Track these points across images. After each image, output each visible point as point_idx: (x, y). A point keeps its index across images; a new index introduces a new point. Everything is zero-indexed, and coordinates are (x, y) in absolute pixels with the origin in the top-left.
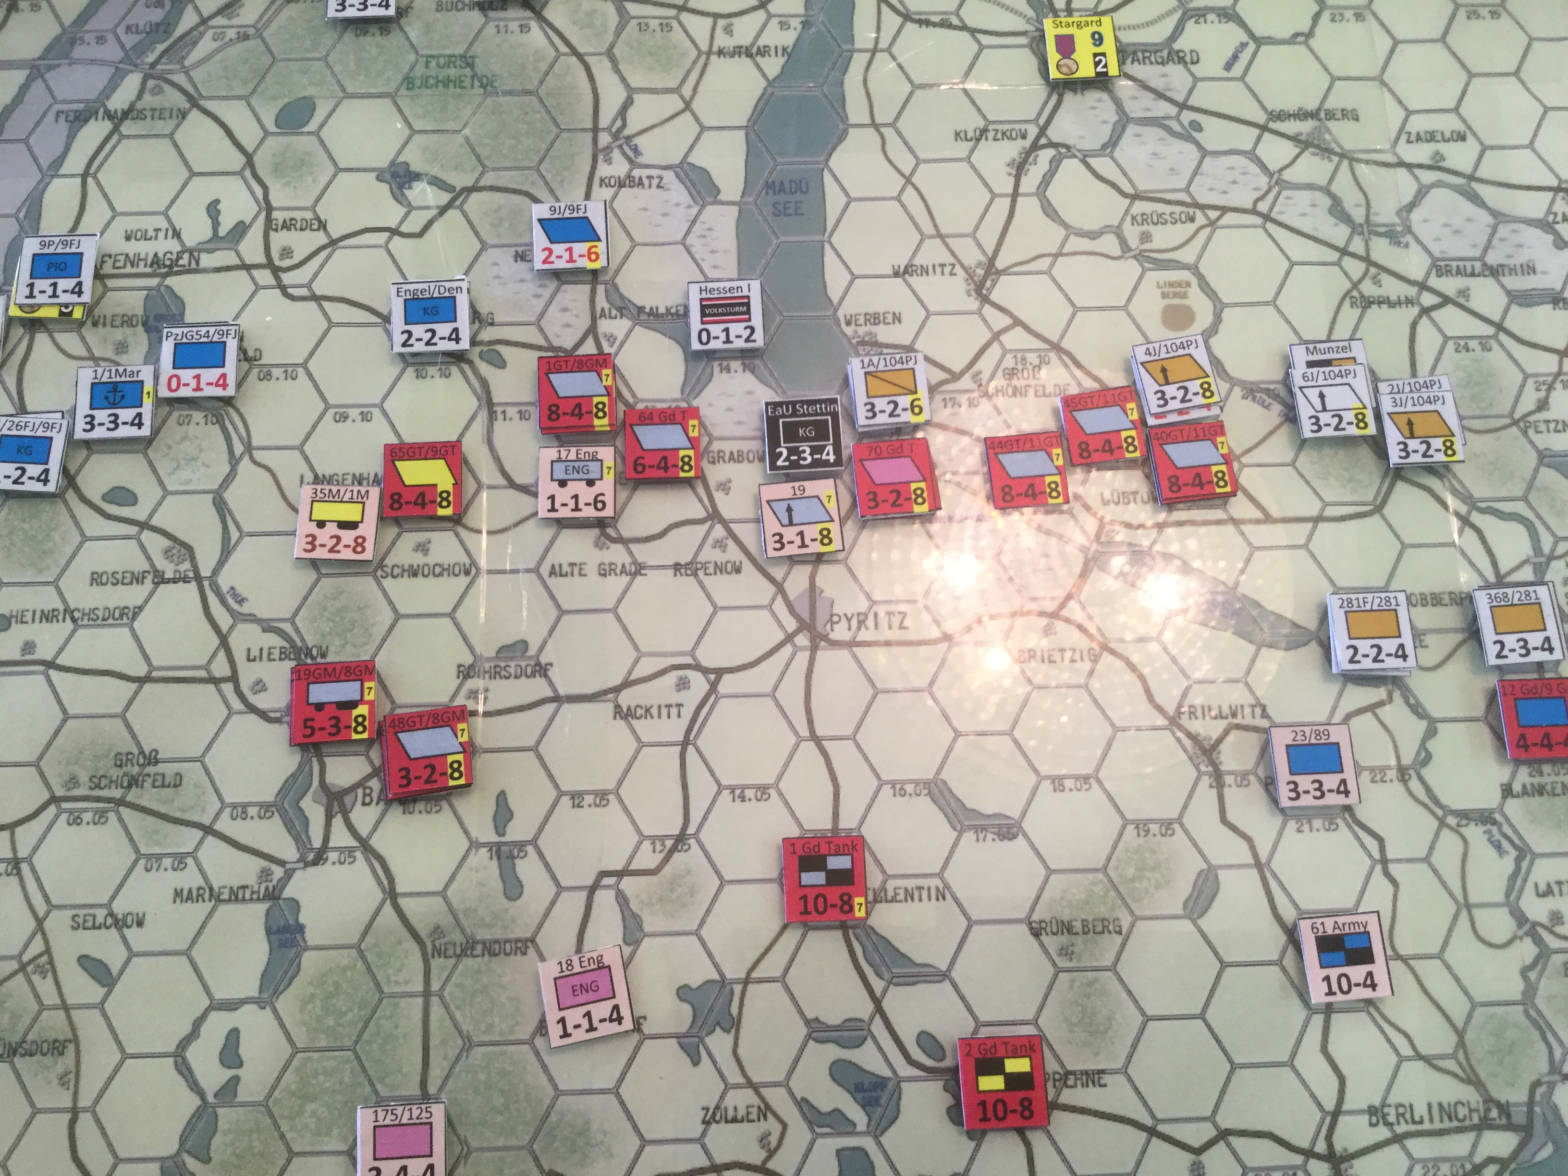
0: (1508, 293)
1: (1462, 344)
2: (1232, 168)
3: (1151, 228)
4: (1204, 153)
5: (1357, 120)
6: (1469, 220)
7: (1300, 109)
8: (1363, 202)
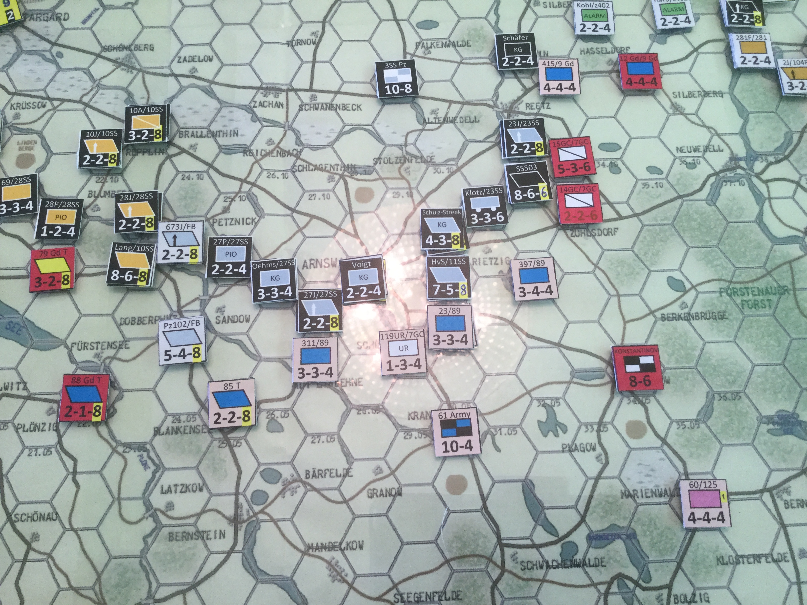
0: (220, 146)
1: (186, 176)
2: (73, 78)
3: (21, 112)
4: (59, 69)
5: (153, 50)
6: (205, 106)
7: (121, 44)
8: (146, 95)
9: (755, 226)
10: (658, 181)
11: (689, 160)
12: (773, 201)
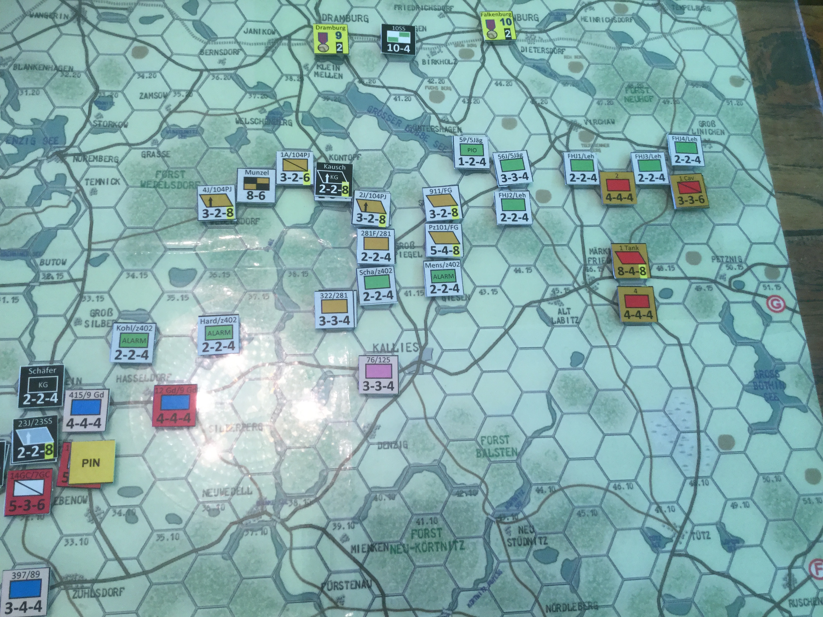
9: (270, 583)
10: (175, 532)
11: (213, 506)
12: (294, 552)
